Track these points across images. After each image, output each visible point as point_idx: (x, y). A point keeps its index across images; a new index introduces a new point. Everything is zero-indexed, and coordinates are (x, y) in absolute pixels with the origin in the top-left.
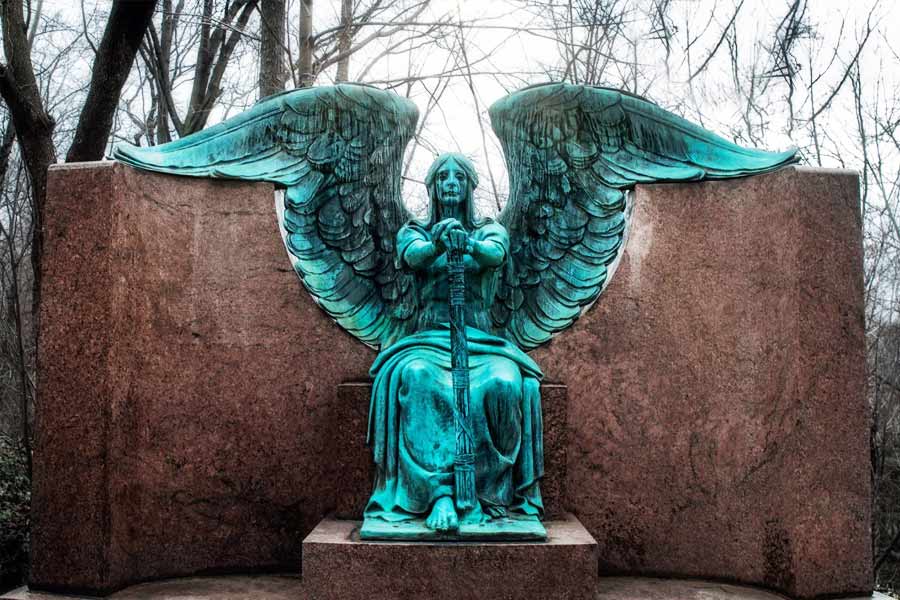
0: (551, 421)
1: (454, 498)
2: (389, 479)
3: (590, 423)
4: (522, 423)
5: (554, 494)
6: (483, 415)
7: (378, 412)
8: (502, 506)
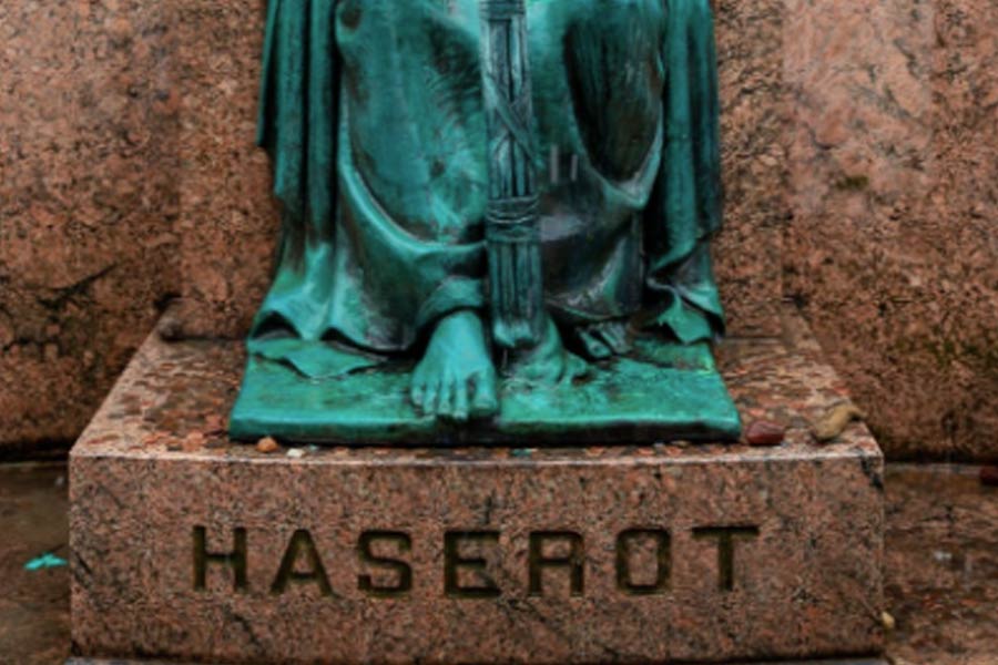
0: (741, 80)
1: (485, 314)
2: (315, 246)
3: (838, 70)
4: (666, 95)
5: (749, 271)
6: (563, 83)
7: (284, 65)
8: (615, 320)
